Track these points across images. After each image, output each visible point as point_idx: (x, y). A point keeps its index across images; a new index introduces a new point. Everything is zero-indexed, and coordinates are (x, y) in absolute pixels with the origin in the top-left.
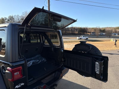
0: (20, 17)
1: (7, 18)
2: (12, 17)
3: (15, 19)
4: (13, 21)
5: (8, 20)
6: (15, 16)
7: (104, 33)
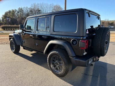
0: (29, 9)
1: (17, 10)
2: (22, 9)
3: (24, 11)
4: (22, 13)
5: (18, 12)
6: (24, 8)
7: (112, 26)
